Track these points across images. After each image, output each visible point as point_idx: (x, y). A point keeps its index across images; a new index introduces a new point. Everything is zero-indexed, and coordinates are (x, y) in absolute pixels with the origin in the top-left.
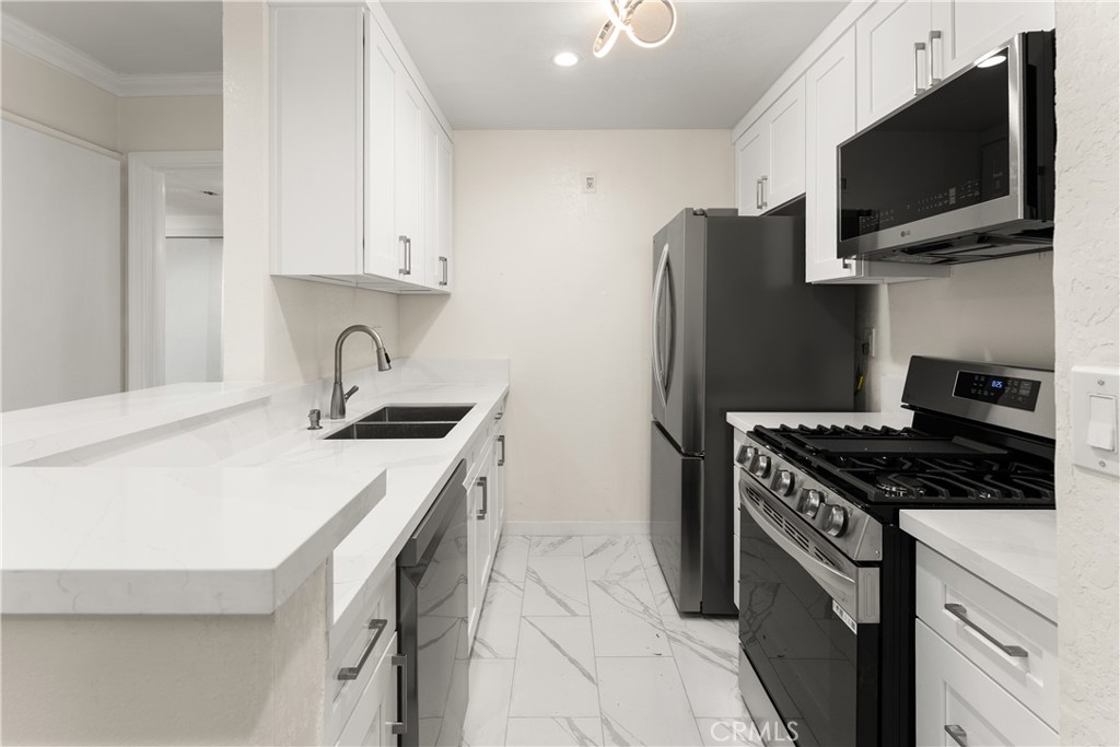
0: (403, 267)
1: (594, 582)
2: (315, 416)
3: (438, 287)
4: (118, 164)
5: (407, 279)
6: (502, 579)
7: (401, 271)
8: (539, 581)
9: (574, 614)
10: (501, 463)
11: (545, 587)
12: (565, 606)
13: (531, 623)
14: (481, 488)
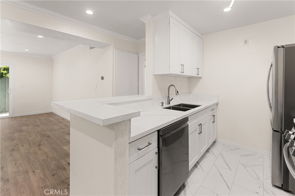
0: (181, 71)
1: (242, 164)
2: (162, 103)
3: (196, 76)
4: (137, 55)
5: (183, 74)
6: (211, 153)
7: (181, 72)
8: (223, 157)
9: (230, 169)
10: (214, 122)
11: (224, 159)
12: (229, 167)
13: (216, 166)
14: (199, 126)
